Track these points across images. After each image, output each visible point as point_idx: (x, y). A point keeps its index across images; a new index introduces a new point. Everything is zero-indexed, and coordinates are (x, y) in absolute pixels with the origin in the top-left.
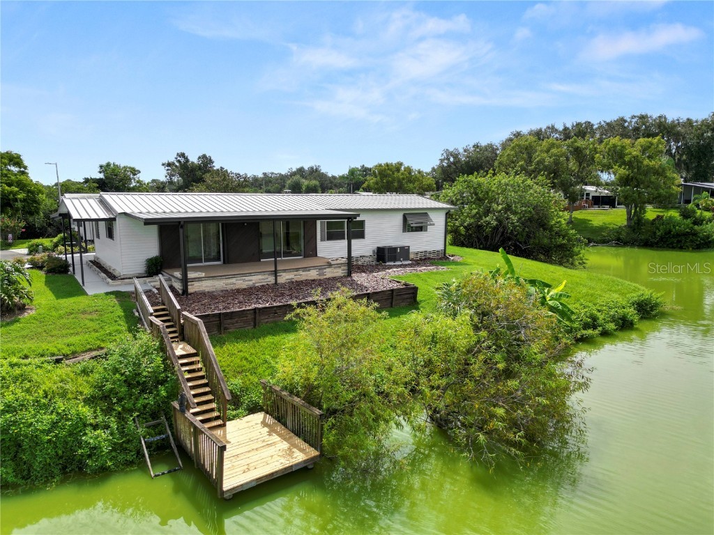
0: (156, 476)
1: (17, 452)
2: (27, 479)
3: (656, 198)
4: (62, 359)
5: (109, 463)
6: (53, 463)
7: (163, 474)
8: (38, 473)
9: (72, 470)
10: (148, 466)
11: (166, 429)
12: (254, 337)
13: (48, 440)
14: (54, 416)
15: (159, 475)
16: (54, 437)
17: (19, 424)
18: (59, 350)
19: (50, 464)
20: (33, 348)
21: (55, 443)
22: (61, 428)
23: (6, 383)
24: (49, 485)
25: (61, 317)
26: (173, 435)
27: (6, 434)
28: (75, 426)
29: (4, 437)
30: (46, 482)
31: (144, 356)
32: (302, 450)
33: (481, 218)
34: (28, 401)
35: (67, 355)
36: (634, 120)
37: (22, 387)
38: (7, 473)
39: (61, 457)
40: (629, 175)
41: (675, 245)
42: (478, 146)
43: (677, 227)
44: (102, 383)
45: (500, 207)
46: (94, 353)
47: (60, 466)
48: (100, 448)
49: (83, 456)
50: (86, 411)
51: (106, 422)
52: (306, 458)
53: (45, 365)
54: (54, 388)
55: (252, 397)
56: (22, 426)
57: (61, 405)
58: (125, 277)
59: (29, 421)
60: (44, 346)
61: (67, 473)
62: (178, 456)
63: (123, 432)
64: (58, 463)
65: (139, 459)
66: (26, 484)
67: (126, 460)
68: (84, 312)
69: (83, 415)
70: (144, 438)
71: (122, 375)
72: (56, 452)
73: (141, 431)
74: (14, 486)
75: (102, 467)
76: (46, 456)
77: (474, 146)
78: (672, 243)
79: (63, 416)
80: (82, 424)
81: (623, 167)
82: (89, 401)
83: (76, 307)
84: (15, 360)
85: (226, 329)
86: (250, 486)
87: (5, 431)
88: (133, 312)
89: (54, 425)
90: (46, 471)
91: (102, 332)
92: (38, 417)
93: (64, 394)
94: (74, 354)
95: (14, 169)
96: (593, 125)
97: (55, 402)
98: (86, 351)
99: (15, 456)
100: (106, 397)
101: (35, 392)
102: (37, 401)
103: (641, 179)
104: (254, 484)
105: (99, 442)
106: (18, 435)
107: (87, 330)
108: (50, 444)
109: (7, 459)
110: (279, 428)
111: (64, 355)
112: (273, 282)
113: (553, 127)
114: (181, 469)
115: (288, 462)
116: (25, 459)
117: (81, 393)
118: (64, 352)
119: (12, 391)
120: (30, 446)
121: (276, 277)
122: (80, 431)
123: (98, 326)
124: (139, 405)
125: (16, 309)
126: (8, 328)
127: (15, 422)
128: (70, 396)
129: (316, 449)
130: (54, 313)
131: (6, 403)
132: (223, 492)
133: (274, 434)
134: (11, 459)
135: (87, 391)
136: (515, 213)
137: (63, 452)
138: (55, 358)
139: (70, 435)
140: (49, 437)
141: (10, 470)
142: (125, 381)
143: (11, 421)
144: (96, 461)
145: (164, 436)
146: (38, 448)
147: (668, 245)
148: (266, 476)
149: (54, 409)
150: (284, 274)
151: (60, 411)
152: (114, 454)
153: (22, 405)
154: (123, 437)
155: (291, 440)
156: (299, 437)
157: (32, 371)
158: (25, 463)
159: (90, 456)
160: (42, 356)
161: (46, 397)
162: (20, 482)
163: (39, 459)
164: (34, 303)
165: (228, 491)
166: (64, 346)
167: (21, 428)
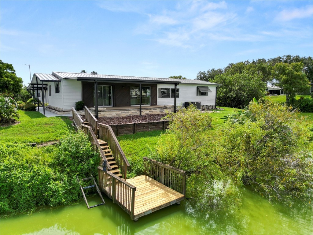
0: (90, 208)
1: (10, 193)
2: (16, 209)
3: (300, 89)
4: (35, 145)
5: (64, 200)
6: (31, 200)
7: (95, 206)
8: (23, 205)
9: (42, 204)
10: (86, 202)
11: (93, 182)
12: (134, 138)
13: (28, 186)
14: (32, 173)
15: (92, 207)
16: (31, 185)
17: (12, 177)
18: (34, 140)
19: (29, 201)
20: (20, 139)
21: (32, 188)
22: (36, 180)
23: (5, 155)
24: (28, 212)
25: (34, 126)
26: (98, 186)
27: (4, 183)
28: (44, 179)
29: (3, 184)
30: (27, 211)
31: (81, 143)
32: (173, 194)
33: (227, 93)
34: (17, 165)
35: (38, 143)
36: (285, 58)
37: (14, 157)
38: (5, 205)
39: (35, 197)
40: (288, 79)
41: (310, 110)
42: (214, 70)
43: (311, 102)
44: (58, 156)
45: (237, 88)
46: (53, 143)
47: (35, 202)
48: (58, 191)
49: (48, 197)
50: (50, 171)
51: (61, 177)
52: (177, 198)
53: (27, 147)
54: (32, 158)
55: (138, 167)
56: (13, 178)
57: (35, 167)
58: (65, 111)
59: (18, 175)
60: (26, 138)
61: (38, 206)
62: (102, 197)
63: (71, 183)
64: (34, 200)
65: (80, 199)
66: (15, 212)
67: (73, 199)
68: (46, 124)
69: (48, 173)
70: (82, 186)
71: (70, 152)
72: (33, 194)
73: (81, 183)
74: (9, 213)
75: (59, 202)
76: (27, 196)
77: (212, 70)
78: (309, 110)
79: (37, 174)
80: (48, 178)
81: (285, 75)
82: (51, 166)
83: (41, 122)
84: (10, 144)
85: (120, 133)
86: (148, 213)
87: (4, 181)
88: (71, 125)
89: (32, 178)
90: (27, 204)
91: (56, 133)
92: (22, 173)
93: (37, 162)
94: (42, 142)
95: (9, 71)
96: (266, 60)
97: (32, 166)
98: (48, 141)
99: (9, 196)
100: (60, 164)
101: (21, 160)
102: (22, 165)
103: (293, 81)
104: (150, 212)
105: (58, 188)
106: (11, 183)
107: (48, 132)
108: (30, 189)
109: (5, 197)
110: (156, 182)
111: (37, 143)
112: (139, 114)
113: (248, 61)
114: (104, 204)
115: (168, 200)
116: (15, 197)
117: (47, 162)
118: (36, 141)
119: (8, 159)
120: (18, 190)
121: (141, 112)
122: (47, 182)
123: (54, 130)
124: (79, 169)
125: (10, 121)
126: (6, 130)
127: (10, 176)
128: (40, 163)
129: (181, 193)
130: (30, 124)
131: (5, 165)
132: (134, 216)
133: (154, 186)
134: (7, 198)
135: (50, 161)
136: (244, 91)
137: (37, 194)
138: (32, 144)
139: (41, 184)
140: (29, 185)
141: (6, 204)
142: (71, 156)
143: (7, 176)
144: (55, 199)
145: (93, 186)
146: (22, 191)
147: (307, 110)
148: (157, 208)
149: (32, 169)
150: (144, 111)
151: (35, 171)
152: (66, 195)
153: (14, 167)
154: (70, 186)
155: (165, 189)
156: (169, 187)
157: (19, 149)
158: (15, 200)
159: (52, 196)
160: (24, 143)
161: (27, 163)
162: (12, 210)
163: (23, 198)
164: (20, 120)
165: (137, 215)
166: (37, 139)
167: (13, 180)
